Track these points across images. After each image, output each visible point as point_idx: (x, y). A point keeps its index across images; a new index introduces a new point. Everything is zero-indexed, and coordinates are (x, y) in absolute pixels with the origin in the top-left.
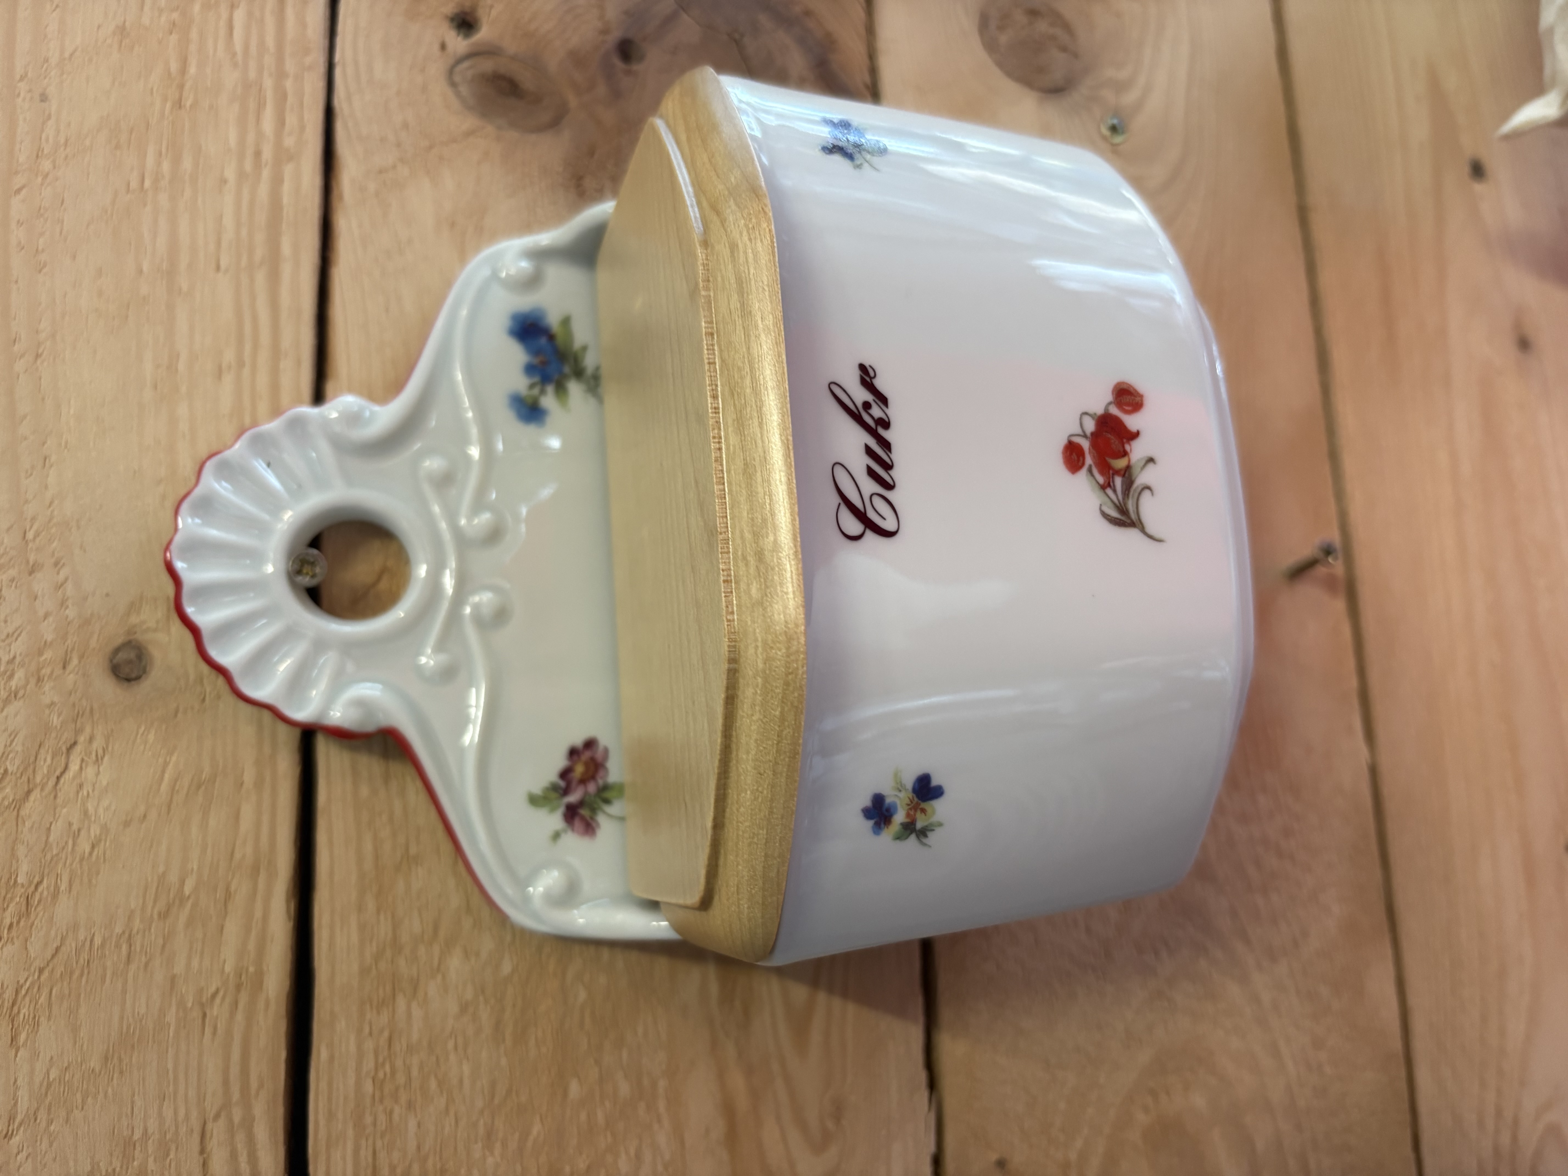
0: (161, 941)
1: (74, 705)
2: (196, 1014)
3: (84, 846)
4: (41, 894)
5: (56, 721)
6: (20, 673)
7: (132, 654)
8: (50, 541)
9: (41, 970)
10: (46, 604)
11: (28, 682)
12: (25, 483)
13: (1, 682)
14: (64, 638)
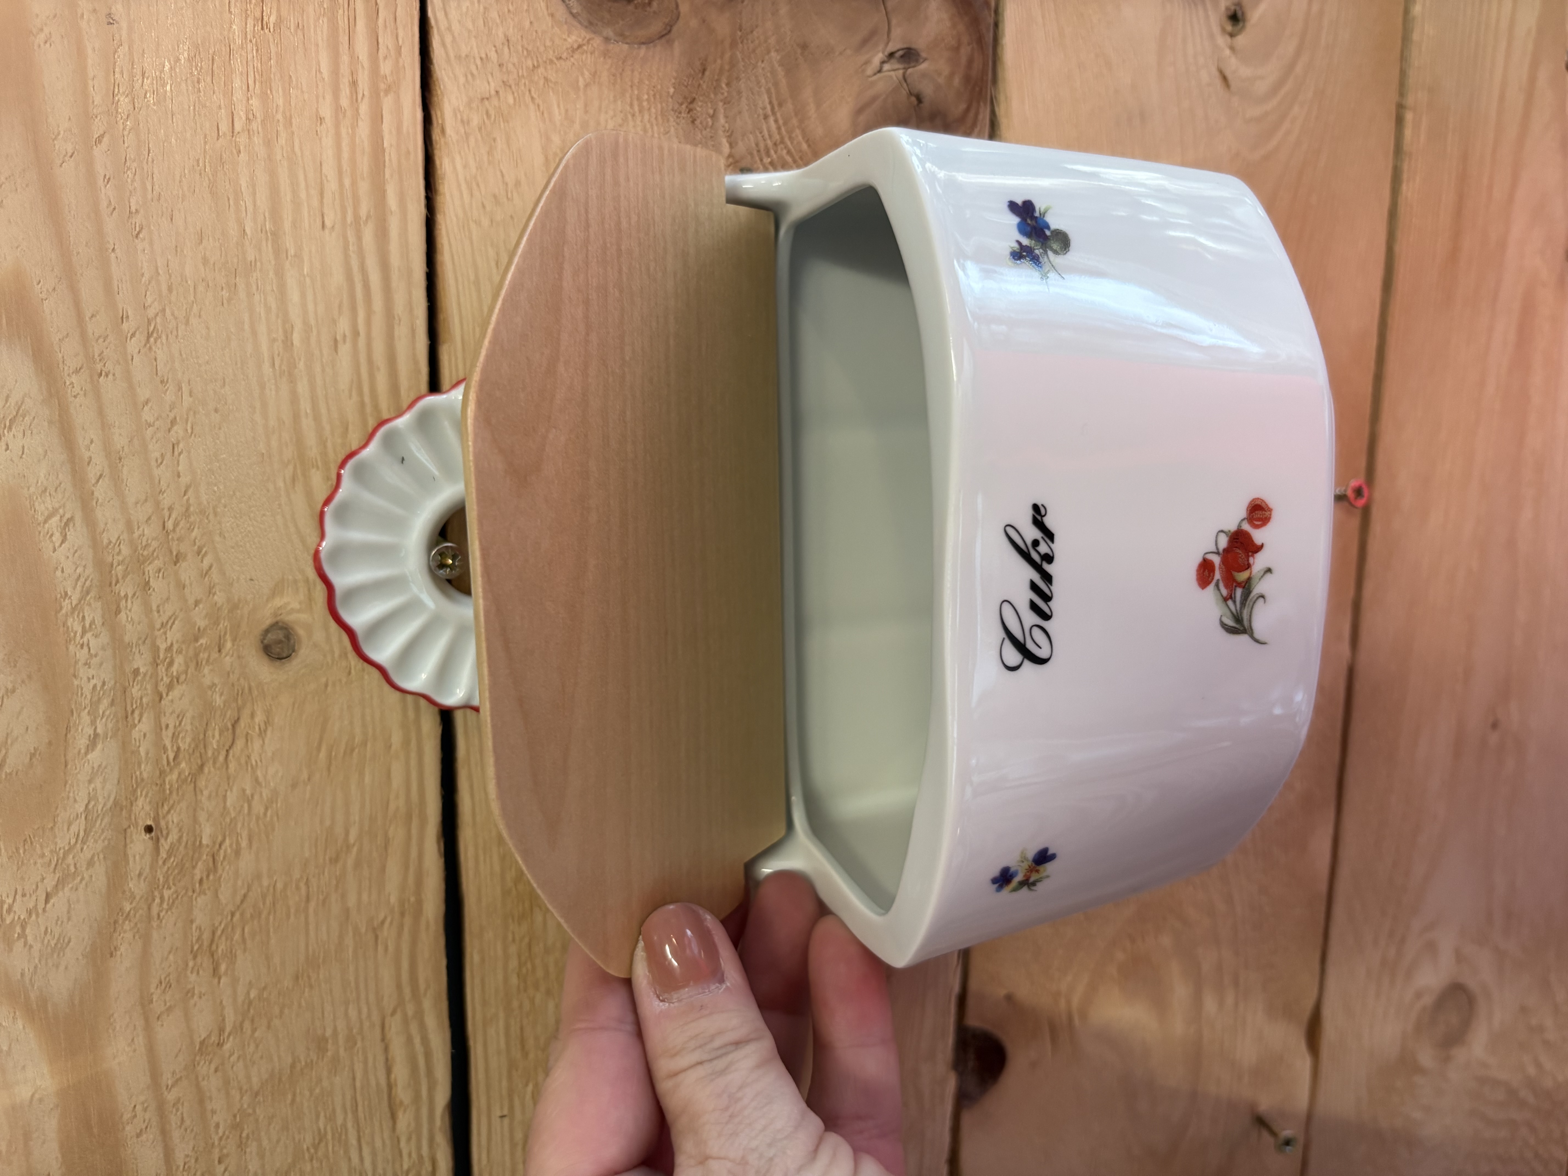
0: (334, 882)
1: (233, 685)
2: (369, 936)
3: (258, 807)
4: (225, 852)
5: (218, 701)
6: (179, 660)
7: (280, 635)
8: (190, 529)
9: (233, 914)
10: (195, 592)
11: (187, 667)
12: (156, 472)
13: (162, 669)
14: (217, 623)
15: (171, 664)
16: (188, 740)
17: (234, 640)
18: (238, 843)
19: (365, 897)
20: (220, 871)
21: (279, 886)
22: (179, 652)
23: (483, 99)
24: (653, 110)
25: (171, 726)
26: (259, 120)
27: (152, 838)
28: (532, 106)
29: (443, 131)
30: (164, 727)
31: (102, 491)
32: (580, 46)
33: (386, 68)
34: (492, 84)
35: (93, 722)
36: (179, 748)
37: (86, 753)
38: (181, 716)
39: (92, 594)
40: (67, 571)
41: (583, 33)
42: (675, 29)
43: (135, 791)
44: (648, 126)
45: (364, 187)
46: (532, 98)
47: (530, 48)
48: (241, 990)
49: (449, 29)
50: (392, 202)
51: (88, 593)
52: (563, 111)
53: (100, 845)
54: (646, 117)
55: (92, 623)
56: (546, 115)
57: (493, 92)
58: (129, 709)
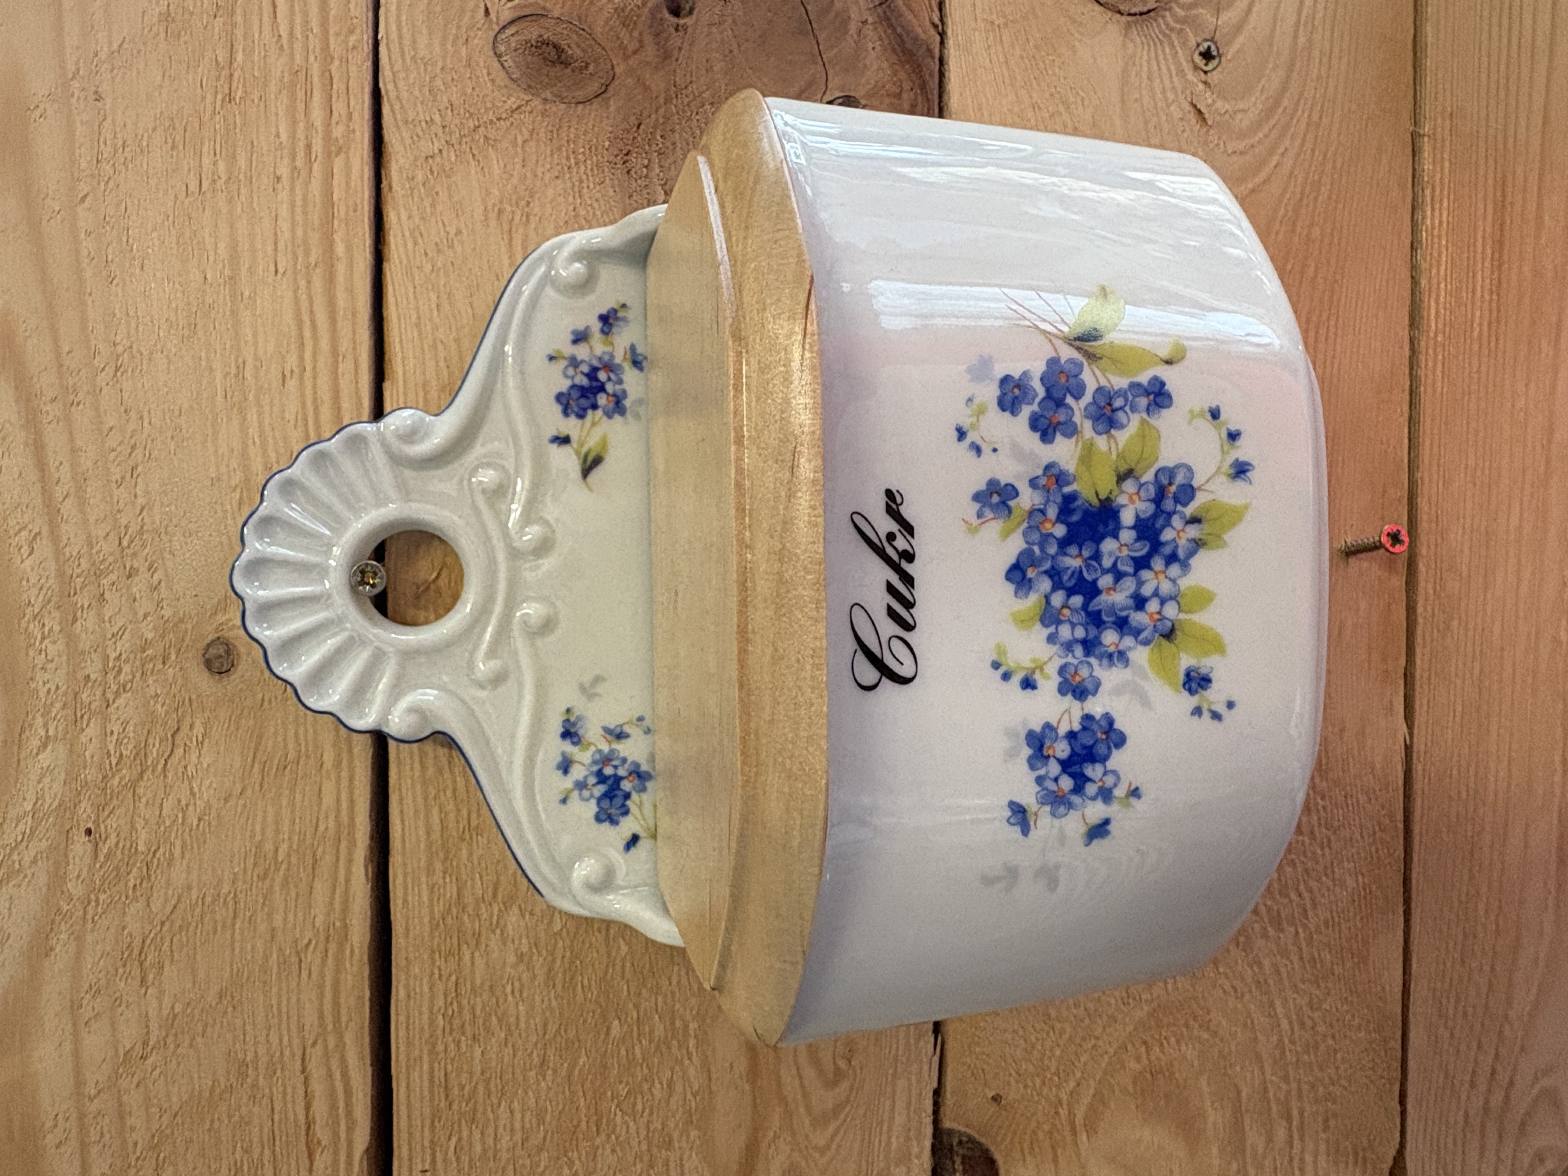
0: (261, 900)
1: (175, 696)
2: (294, 959)
3: (192, 819)
4: (159, 859)
5: (160, 710)
6: (126, 668)
7: (221, 650)
8: (145, 547)
9: (163, 923)
10: (145, 606)
11: (134, 677)
12: (116, 492)
13: (110, 677)
14: (163, 636)
15: (120, 671)
16: (130, 747)
17: (178, 653)
18: (172, 854)
19: (291, 917)
20: (153, 879)
21: (208, 899)
22: (127, 661)
23: (427, 158)
24: (589, 162)
25: (116, 734)
26: (223, 180)
27: (90, 841)
28: (472, 163)
29: (391, 188)
30: (108, 731)
31: (68, 508)
32: (519, 107)
33: (338, 132)
34: (436, 144)
35: (46, 725)
36: (121, 755)
37: (37, 754)
38: (125, 724)
39: (52, 604)
40: (33, 580)
41: (522, 96)
42: (610, 88)
43: (79, 793)
44: (584, 177)
45: (315, 237)
46: (473, 155)
47: (472, 110)
48: (167, 1002)
49: (398, 98)
50: (340, 249)
51: (49, 601)
52: (502, 165)
53: (44, 844)
54: (582, 168)
55: (51, 630)
56: (486, 170)
57: (436, 151)
58: (79, 715)
